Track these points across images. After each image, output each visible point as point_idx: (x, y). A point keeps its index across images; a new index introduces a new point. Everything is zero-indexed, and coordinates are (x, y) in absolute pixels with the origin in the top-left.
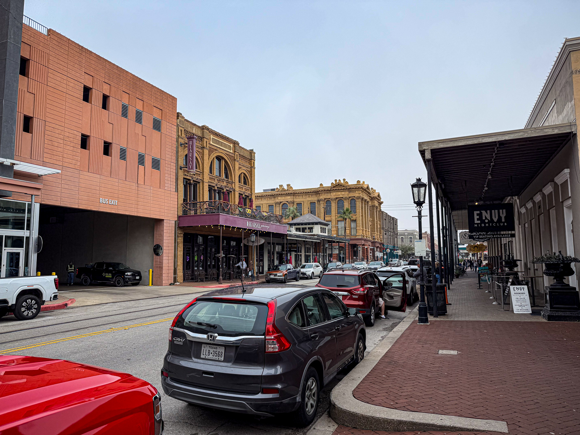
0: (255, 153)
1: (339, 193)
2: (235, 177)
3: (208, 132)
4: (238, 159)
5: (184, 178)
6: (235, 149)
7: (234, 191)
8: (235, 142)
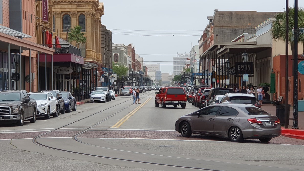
1: (66, 6)
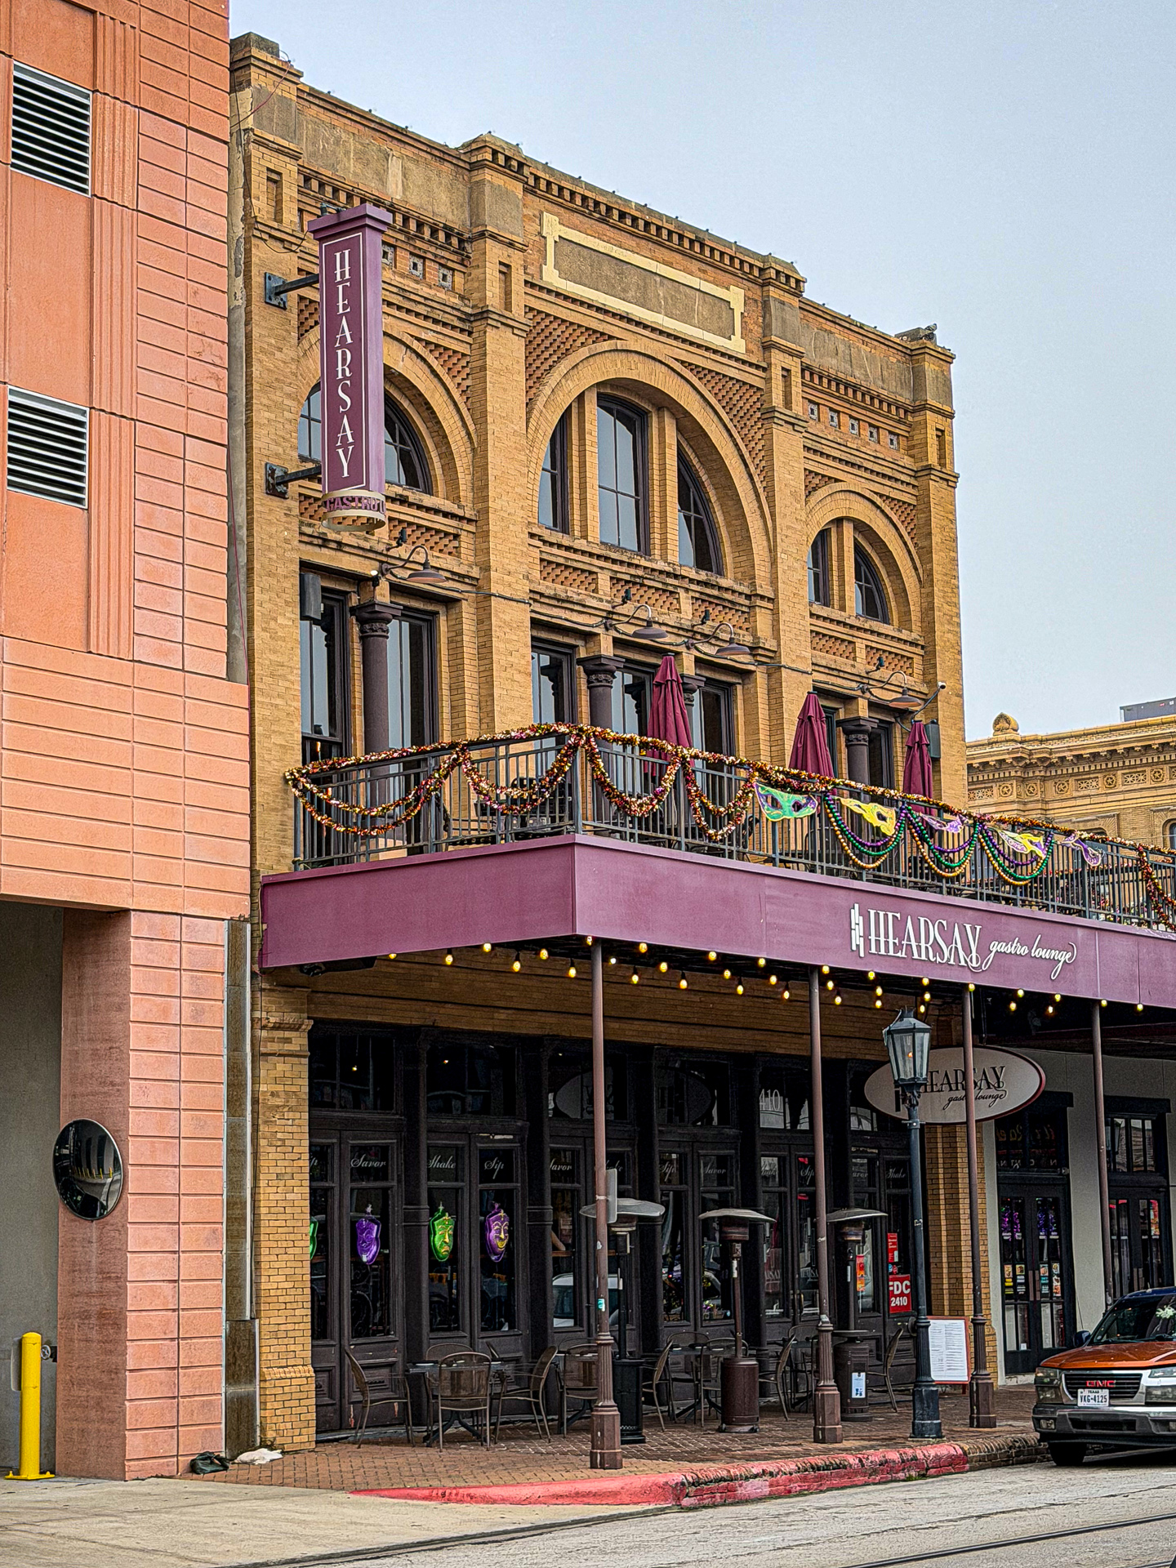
0: (947, 358)
2: (772, 550)
3: (520, 193)
4: (799, 407)
5: (305, 566)
6: (766, 328)
7: (774, 667)
8: (761, 270)
